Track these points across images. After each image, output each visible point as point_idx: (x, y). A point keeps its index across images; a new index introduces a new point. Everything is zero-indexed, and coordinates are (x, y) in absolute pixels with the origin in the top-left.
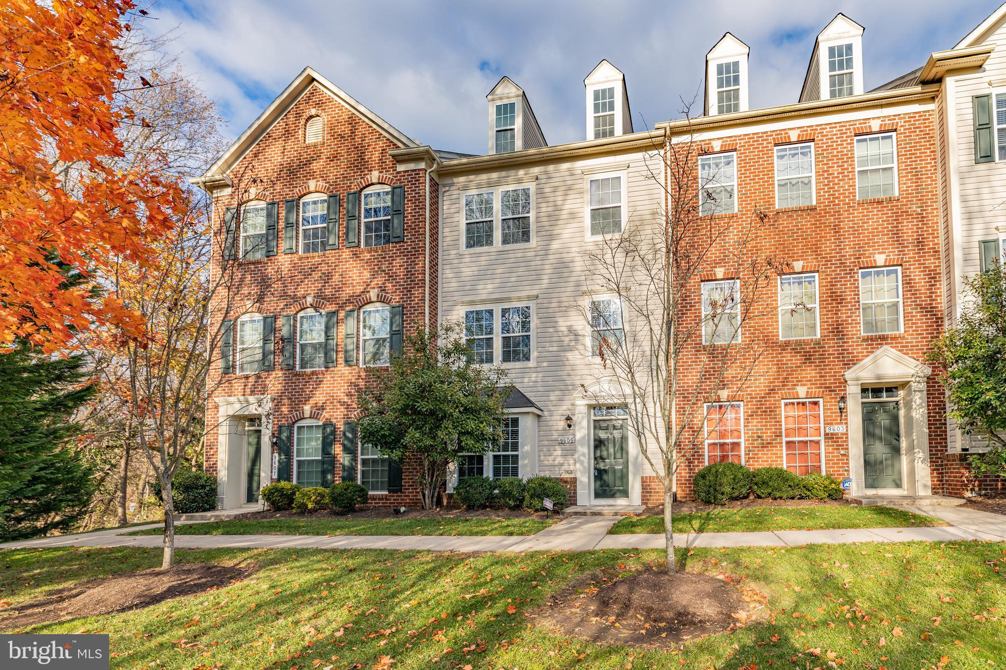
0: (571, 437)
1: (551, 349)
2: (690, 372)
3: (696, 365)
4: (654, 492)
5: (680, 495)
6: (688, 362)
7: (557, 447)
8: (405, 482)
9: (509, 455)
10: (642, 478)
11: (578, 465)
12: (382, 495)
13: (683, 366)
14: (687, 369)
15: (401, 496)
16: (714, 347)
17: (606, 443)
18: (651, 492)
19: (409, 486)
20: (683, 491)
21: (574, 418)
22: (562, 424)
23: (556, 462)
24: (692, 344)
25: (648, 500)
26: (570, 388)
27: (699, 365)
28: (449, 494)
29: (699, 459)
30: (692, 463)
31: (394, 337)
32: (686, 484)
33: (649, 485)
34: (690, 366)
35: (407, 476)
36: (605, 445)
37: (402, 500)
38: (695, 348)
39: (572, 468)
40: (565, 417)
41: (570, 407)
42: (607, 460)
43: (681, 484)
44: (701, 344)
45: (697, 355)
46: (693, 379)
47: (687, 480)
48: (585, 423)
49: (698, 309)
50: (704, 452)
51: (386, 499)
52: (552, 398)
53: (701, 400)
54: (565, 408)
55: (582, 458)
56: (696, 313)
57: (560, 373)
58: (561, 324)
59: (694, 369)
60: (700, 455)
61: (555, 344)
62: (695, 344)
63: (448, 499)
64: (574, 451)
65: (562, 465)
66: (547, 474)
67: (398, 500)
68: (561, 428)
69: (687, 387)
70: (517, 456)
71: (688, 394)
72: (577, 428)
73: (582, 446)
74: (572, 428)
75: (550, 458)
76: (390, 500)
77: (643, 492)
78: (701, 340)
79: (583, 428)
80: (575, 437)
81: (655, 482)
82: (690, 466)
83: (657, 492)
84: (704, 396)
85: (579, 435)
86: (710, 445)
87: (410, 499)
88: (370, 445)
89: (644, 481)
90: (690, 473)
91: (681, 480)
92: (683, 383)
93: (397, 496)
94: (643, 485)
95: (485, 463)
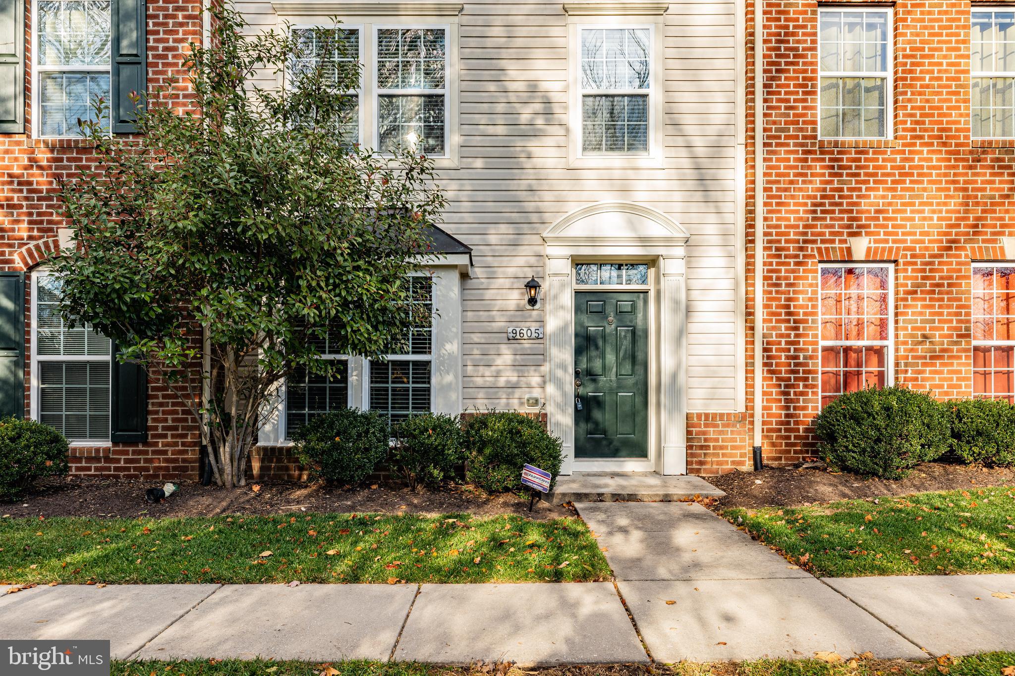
0: (534, 326)
1: (491, 130)
2: (793, 197)
3: (804, 182)
4: (715, 448)
5: (767, 453)
6: (788, 175)
7: (505, 349)
8: (154, 420)
9: (407, 363)
10: (688, 417)
11: (551, 389)
12: (97, 450)
13: (778, 182)
14: (786, 190)
15: (146, 453)
16: (839, 148)
17: (600, 343)
18: (707, 447)
19: (164, 428)
20: (773, 445)
21: (545, 286)
22: (515, 298)
23: (502, 381)
24: (797, 137)
25: (701, 463)
26: (534, 217)
27: (811, 182)
28: (265, 449)
29: (806, 379)
30: (793, 386)
31: (126, 71)
32: (780, 430)
33: (704, 433)
34: (791, 182)
35: (161, 405)
36: (597, 348)
37: (147, 461)
38: (802, 145)
39: (536, 393)
40: (522, 284)
41: (533, 260)
42: (603, 378)
43: (769, 430)
44: (815, 137)
45: (806, 160)
46: (798, 212)
47: (782, 423)
48: (567, 299)
49: (812, 63)
50: (815, 364)
51: (107, 459)
52: (493, 239)
53: (813, 256)
54: (521, 261)
55: (559, 373)
56: (806, 71)
57: (513, 185)
58: (512, 74)
59: (801, 190)
60: (809, 372)
61: (500, 119)
62: (804, 137)
63: (262, 461)
64: (543, 355)
65: (514, 387)
66: (481, 406)
67: (138, 461)
68: (512, 305)
69: (786, 227)
70: (428, 363)
71: (787, 241)
72: (548, 307)
73: (561, 345)
74: (537, 306)
75: (487, 372)
76: (118, 461)
77: (689, 447)
78: (814, 130)
79: (562, 307)
80: (543, 327)
81: (717, 426)
82: (788, 394)
83: (721, 448)
84: (819, 249)
85: (552, 324)
86: (826, 349)
87: (167, 460)
88: (88, 328)
89: (690, 422)
90: (788, 408)
91: (771, 423)
92: (778, 219)
93: (134, 453)
94: (689, 433)
95: (353, 378)
